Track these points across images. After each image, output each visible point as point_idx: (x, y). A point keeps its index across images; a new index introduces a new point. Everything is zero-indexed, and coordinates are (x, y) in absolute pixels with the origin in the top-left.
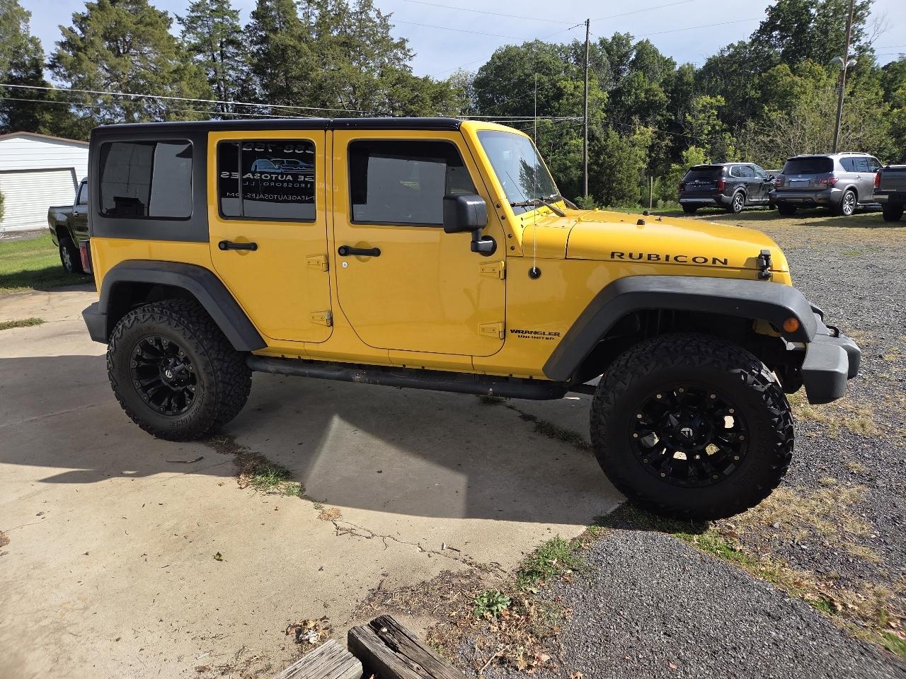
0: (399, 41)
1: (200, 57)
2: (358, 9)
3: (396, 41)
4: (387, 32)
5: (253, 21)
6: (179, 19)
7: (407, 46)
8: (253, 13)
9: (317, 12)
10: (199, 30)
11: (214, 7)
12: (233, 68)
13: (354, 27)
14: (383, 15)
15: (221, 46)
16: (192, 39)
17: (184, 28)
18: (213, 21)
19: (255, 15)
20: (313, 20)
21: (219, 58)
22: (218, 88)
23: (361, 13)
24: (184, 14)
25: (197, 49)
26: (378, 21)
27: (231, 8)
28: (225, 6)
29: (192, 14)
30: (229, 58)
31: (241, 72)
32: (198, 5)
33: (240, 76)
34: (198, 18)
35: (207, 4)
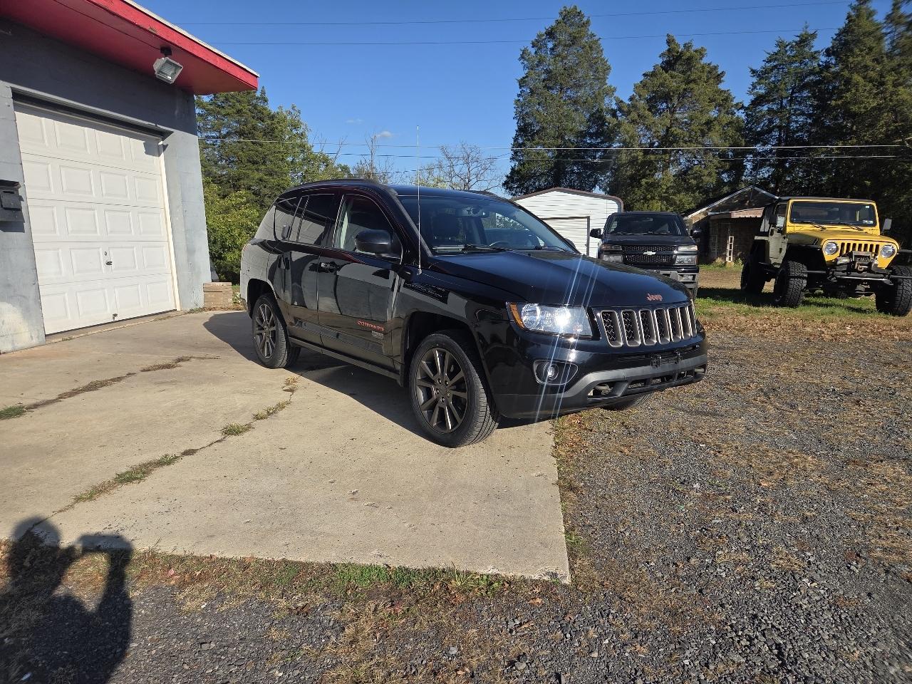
5: (823, 59)
6: (753, 72)
8: (828, 50)
10: (773, 79)
12: (803, 114)
15: (793, 93)
16: (761, 90)
17: (755, 80)
19: (828, 53)
24: (758, 66)
25: (758, 101)
27: (813, 50)
28: (806, 49)
29: (768, 65)
30: (800, 103)
31: (810, 116)
32: (776, 54)
33: (809, 121)
34: (774, 67)
35: (787, 51)
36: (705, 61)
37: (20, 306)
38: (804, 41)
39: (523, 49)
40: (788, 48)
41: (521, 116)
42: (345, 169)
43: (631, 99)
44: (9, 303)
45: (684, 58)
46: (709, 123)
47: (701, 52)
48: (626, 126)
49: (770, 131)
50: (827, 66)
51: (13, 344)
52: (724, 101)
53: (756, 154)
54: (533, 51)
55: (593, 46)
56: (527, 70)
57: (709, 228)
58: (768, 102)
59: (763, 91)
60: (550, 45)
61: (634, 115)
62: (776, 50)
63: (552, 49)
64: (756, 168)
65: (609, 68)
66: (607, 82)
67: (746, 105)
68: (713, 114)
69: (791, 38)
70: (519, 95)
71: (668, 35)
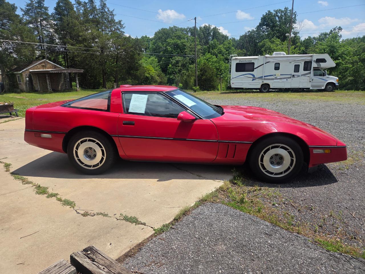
1: (31, 26)
2: (100, 8)
3: (117, 21)
4: (113, 17)
6: (22, 9)
8: (55, 8)
9: (83, 8)
10: (30, 14)
11: (37, 5)
12: (46, 30)
13: (99, 15)
14: (111, 10)
17: (24, 13)
18: (37, 11)
20: (81, 11)
21: (39, 26)
22: (40, 39)
23: (102, 9)
26: (109, 13)
27: (45, 6)
28: (42, 5)
29: (27, 8)
30: (44, 26)
32: (30, 4)
34: (30, 9)
35: (34, 4)
40: (34, 2)
57: (31, 76)
59: (28, 19)
62: (30, 2)
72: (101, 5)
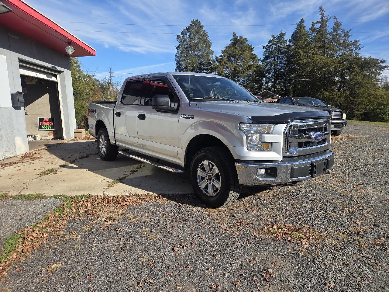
0: (354, 42)
1: (269, 60)
2: (332, 31)
4: (348, 39)
5: (288, 43)
7: (358, 43)
10: (271, 50)
11: (278, 40)
12: (282, 63)
14: (346, 31)
15: (278, 55)
16: (267, 54)
17: (264, 50)
18: (277, 46)
19: (290, 41)
23: (334, 32)
24: (265, 45)
25: (266, 58)
26: (343, 35)
27: (284, 39)
28: (282, 39)
29: (269, 44)
30: (281, 59)
31: (285, 64)
32: (272, 40)
33: (284, 66)
34: (271, 45)
35: (275, 40)
36: (247, 43)
37: (22, 138)
38: (282, 36)
39: (177, 35)
40: (275, 39)
41: (178, 61)
42: (98, 80)
43: (221, 56)
44: (19, 137)
45: (240, 41)
46: (250, 66)
47: (246, 39)
48: (220, 66)
49: (270, 69)
50: (290, 46)
51: (20, 152)
52: (254, 58)
53: (266, 78)
54: (181, 36)
55: (205, 35)
56: (179, 44)
58: (270, 58)
59: (268, 54)
60: (188, 34)
61: (223, 63)
62: (272, 39)
63: (189, 35)
64: (267, 83)
65: (211, 44)
66: (211, 49)
67: (262, 59)
68: (251, 63)
69: (276, 35)
70: (176, 53)
71: (233, 33)
72: (333, 27)
